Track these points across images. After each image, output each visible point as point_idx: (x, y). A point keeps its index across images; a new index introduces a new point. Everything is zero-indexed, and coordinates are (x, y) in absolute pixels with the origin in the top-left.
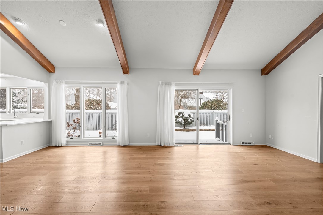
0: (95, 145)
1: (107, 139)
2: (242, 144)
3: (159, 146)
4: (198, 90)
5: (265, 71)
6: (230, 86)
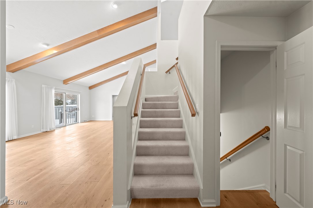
2: (84, 122)
4: (65, 93)
5: (91, 88)
6: (79, 93)
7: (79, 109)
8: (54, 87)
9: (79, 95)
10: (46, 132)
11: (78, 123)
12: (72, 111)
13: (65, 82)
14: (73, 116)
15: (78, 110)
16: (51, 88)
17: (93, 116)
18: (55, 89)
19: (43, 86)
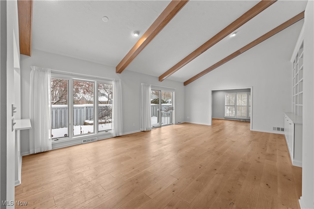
0: (90, 141)
1: (100, 133)
2: (178, 123)
3: (142, 131)
4: (161, 91)
5: (186, 83)
6: (173, 90)
7: (174, 108)
8: (151, 85)
9: (174, 93)
10: (144, 131)
11: (173, 124)
12: (168, 110)
13: (161, 78)
14: (168, 116)
15: (173, 110)
16: (148, 86)
17: (188, 118)
18: (152, 87)
19: (142, 84)
